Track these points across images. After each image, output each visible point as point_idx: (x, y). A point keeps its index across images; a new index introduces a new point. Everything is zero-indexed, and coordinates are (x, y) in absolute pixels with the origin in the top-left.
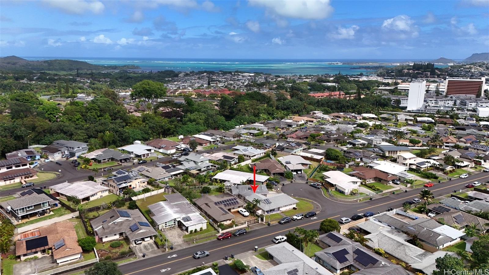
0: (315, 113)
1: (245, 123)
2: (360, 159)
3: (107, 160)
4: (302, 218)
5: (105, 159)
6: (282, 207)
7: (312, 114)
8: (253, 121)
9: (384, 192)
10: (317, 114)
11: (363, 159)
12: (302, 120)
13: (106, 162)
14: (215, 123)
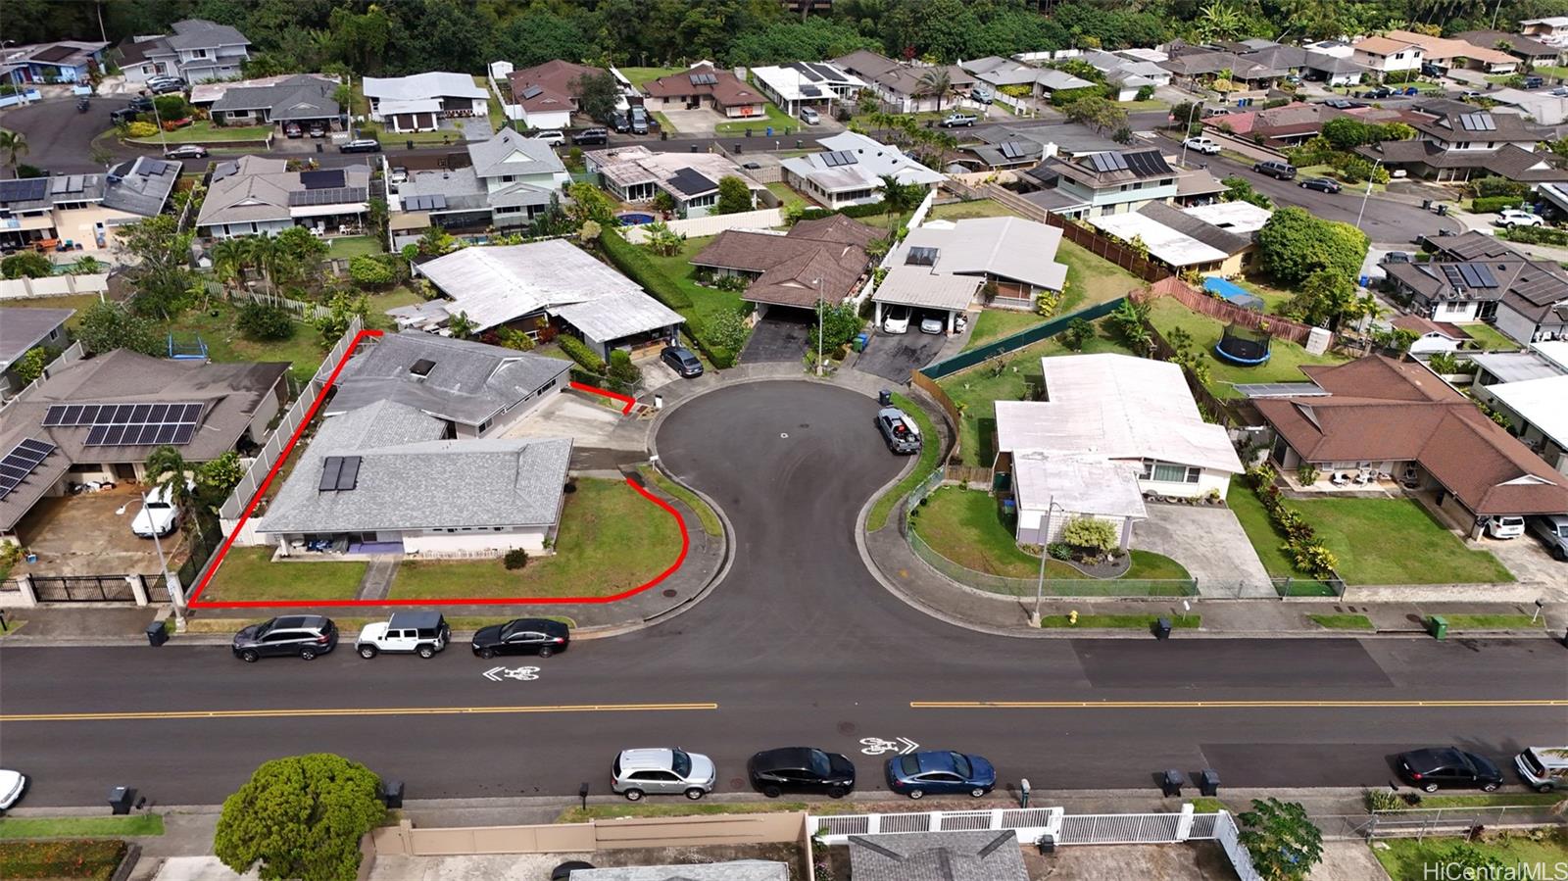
0: (1548, 29)
1: (1090, 39)
2: (1472, 308)
3: (252, 115)
4: (420, 647)
5: (244, 113)
6: (416, 532)
7: (1528, 31)
8: (1141, 36)
9: (1350, 596)
10: (1557, 35)
11: (1502, 311)
12: (1409, 54)
13: (248, 124)
14: (917, 21)
